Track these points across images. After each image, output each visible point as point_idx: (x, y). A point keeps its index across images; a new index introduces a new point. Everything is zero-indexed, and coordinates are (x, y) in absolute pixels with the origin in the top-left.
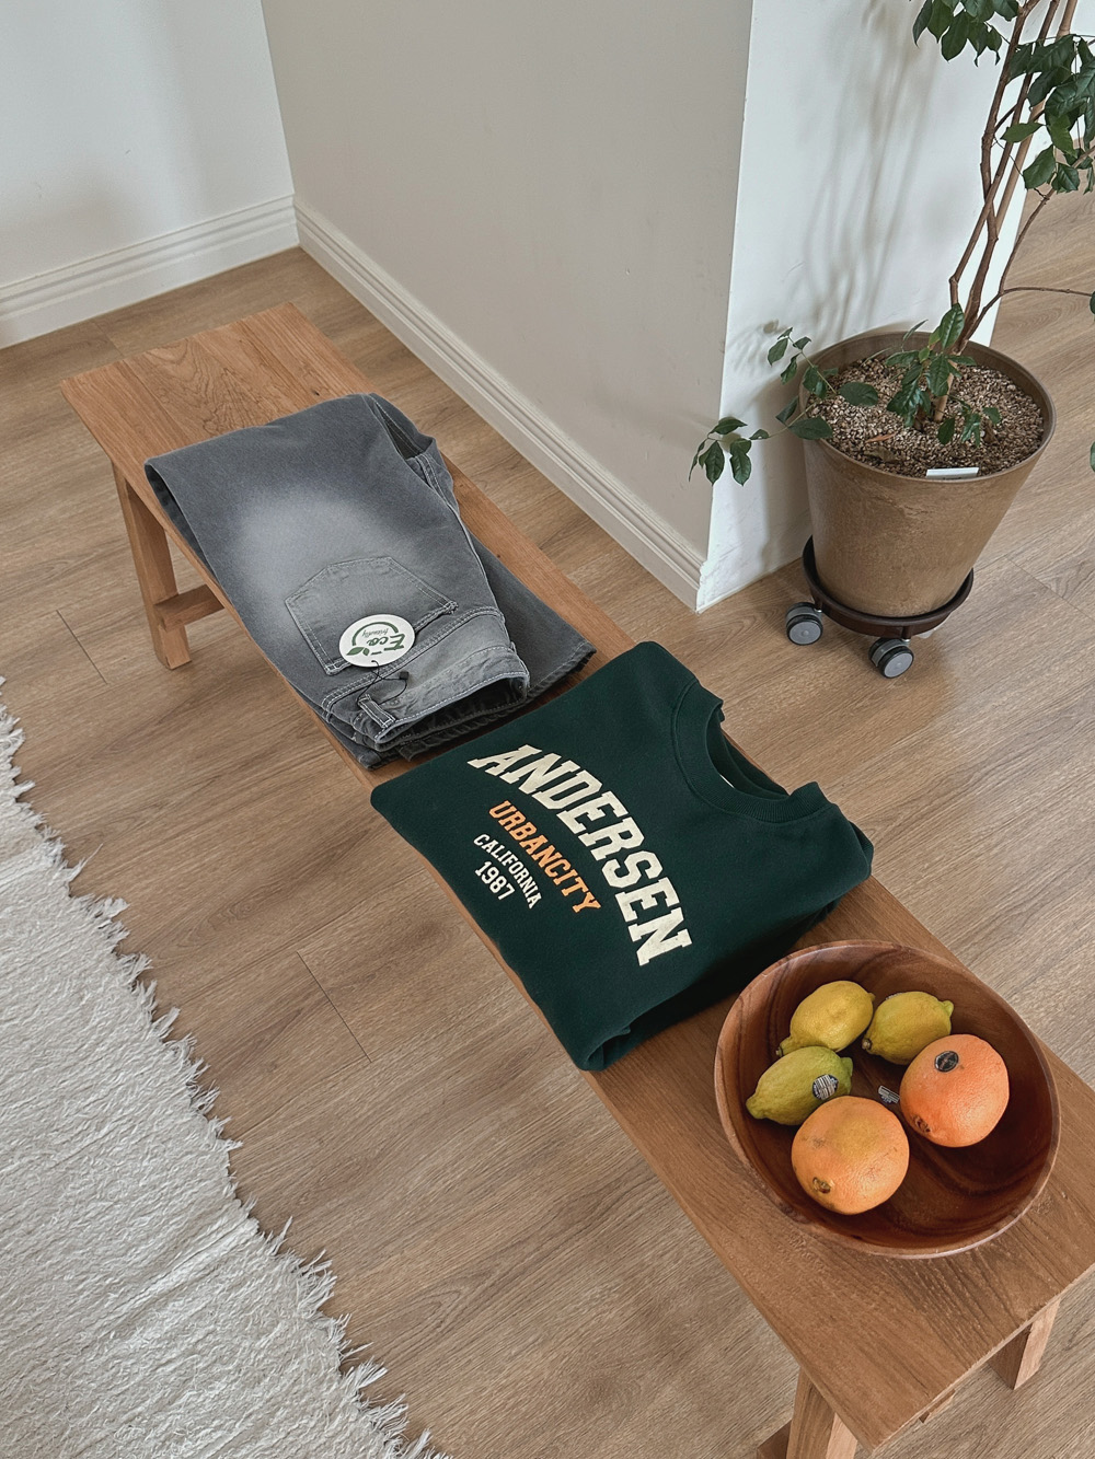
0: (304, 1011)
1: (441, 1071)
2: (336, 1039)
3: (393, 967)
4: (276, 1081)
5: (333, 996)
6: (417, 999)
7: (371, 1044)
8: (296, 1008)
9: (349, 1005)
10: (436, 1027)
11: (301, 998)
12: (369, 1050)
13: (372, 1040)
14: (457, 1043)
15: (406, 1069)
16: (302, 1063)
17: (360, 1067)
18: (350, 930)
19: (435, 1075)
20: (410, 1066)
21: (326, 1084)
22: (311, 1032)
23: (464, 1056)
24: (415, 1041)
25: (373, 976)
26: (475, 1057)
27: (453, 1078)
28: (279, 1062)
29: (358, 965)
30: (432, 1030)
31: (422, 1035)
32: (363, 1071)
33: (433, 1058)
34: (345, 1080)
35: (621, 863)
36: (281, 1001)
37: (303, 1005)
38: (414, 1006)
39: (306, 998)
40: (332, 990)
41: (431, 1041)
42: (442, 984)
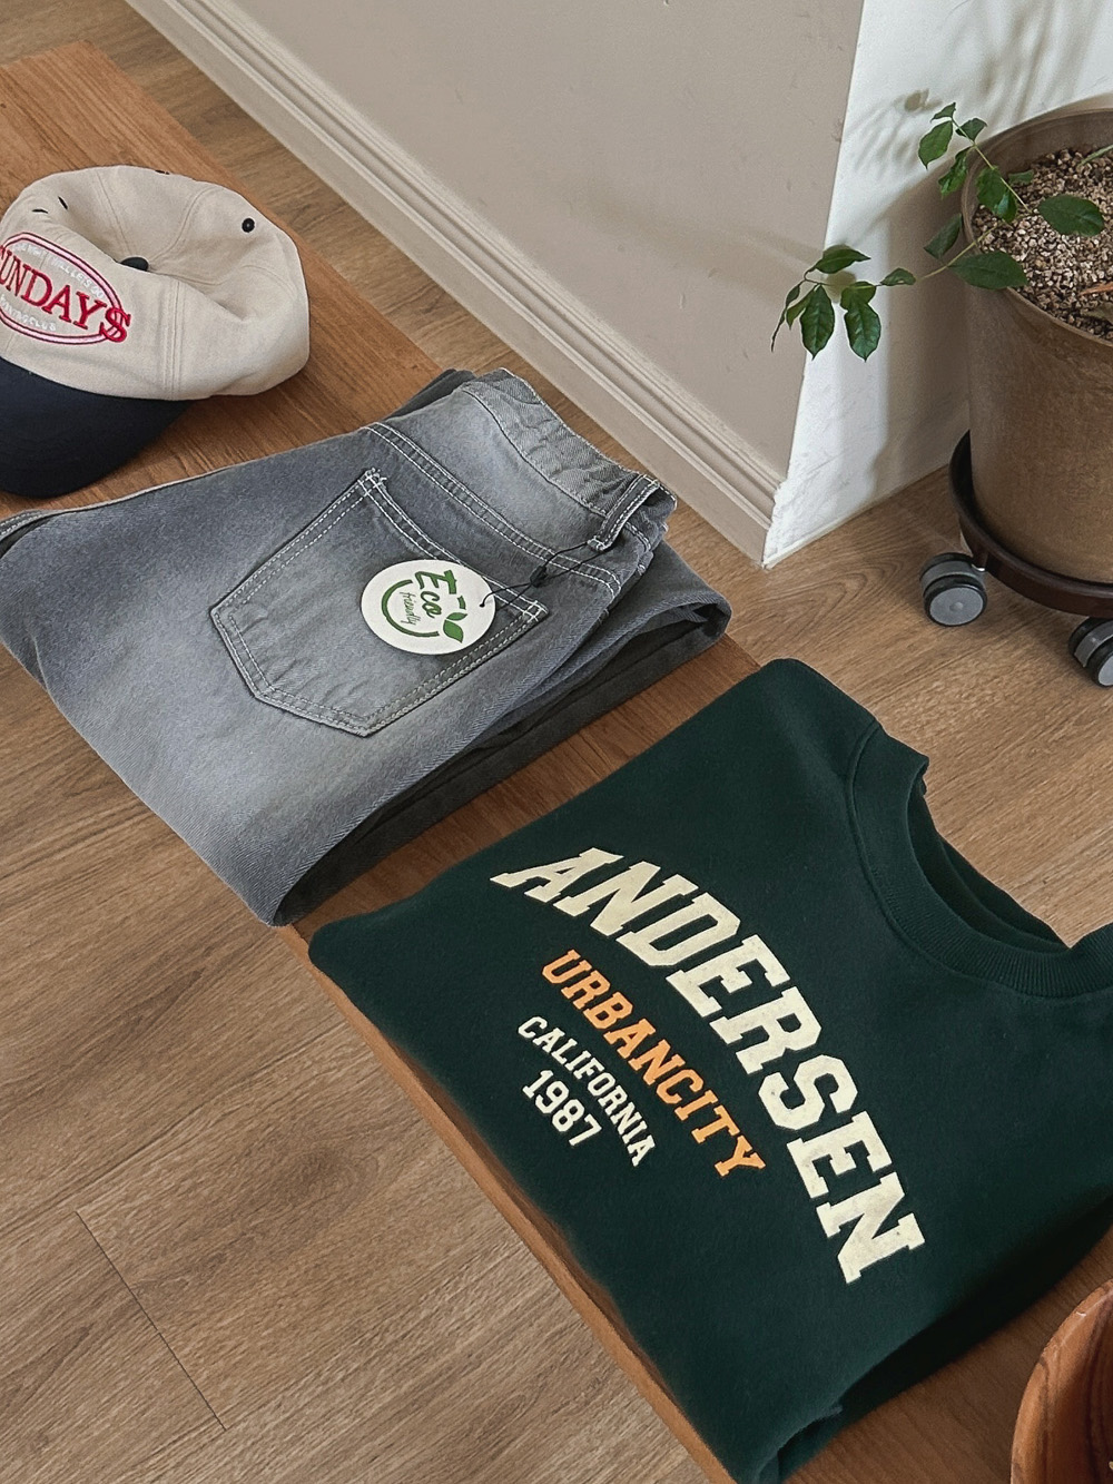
0: (94, 1330)
1: (357, 1447)
2: (158, 1384)
3: (258, 1240)
4: (49, 1470)
5: (147, 1298)
6: (306, 1302)
7: (223, 1393)
8: (81, 1324)
9: (178, 1317)
10: (344, 1359)
11: (87, 1303)
12: (221, 1406)
13: (223, 1386)
14: (384, 1389)
15: (292, 1443)
16: (96, 1434)
17: (205, 1440)
18: (172, 1168)
19: (347, 1454)
20: (299, 1438)
21: (143, 1473)
22: (110, 1372)
23: (399, 1416)
24: (305, 1387)
25: (221, 1258)
26: (421, 1415)
27: (382, 1459)
28: (56, 1429)
29: (192, 1236)
30: (337, 1365)
31: (319, 1375)
32: (211, 1449)
33: (340, 1420)
34: (178, 1465)
35: (789, 1079)
36: (47, 1312)
37: (92, 1317)
38: (299, 1317)
39: (97, 1304)
40: (146, 1286)
41: (337, 1386)
42: (351, 1272)
